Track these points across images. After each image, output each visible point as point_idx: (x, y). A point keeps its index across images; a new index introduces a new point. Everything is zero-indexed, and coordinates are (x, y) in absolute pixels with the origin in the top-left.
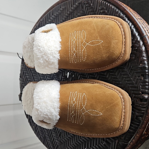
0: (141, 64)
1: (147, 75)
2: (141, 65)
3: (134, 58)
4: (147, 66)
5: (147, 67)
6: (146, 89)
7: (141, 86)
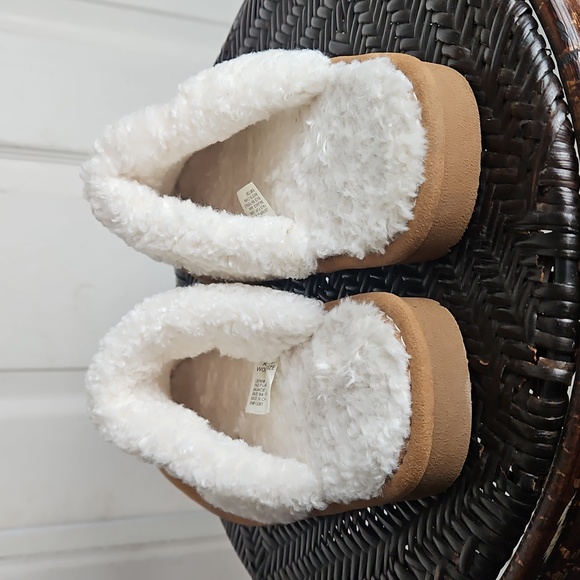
0: (540, 202)
1: (571, 259)
2: (540, 206)
3: (516, 170)
4: (572, 212)
5: (569, 216)
6: (559, 330)
7: (536, 316)
